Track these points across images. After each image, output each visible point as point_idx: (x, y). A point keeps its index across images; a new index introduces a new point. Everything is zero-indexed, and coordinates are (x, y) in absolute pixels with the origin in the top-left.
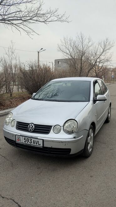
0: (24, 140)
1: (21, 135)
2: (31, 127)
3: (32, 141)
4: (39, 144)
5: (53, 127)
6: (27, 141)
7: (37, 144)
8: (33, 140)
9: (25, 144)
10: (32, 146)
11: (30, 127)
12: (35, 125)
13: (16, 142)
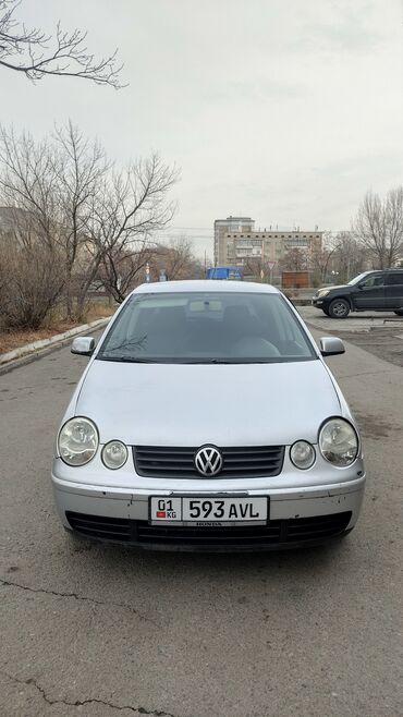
0: (192, 508)
1: (173, 496)
2: (208, 459)
3: (227, 508)
4: (251, 516)
5: (287, 449)
6: (203, 513)
7: (243, 516)
8: (228, 502)
9: (195, 524)
10: (223, 525)
11: (205, 461)
12: (221, 449)
13: (153, 523)
